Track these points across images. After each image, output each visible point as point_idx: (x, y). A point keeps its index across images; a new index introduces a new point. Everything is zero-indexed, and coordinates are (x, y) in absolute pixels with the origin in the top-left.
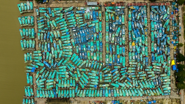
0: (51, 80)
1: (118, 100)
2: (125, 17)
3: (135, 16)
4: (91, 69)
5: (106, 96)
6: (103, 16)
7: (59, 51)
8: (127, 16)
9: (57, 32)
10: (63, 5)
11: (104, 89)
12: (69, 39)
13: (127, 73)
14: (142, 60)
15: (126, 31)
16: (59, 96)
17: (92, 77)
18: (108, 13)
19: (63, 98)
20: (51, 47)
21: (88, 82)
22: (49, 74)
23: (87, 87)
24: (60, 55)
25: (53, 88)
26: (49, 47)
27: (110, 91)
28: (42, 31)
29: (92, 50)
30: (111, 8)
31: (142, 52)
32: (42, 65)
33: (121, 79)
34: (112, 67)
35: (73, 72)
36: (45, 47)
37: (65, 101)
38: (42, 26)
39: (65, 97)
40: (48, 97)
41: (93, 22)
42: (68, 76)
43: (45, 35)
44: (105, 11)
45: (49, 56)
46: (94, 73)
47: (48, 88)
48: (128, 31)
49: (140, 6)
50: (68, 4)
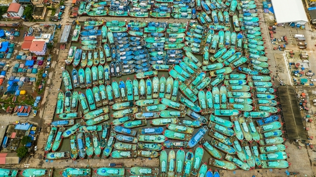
0: (238, 127)
4: (202, 42)
5: (257, 20)
7: (162, 107)
9: (117, 108)
10: (54, 93)
11: (244, 23)
12: (135, 83)
16: (275, 110)
17: (221, 43)
18: (91, 10)
21: (233, 50)
22: (221, 133)
23: (244, 51)
25: (256, 125)
26: (152, 130)
28: (109, 145)
29: (164, 41)
30: (82, 6)
36: (152, 138)
37: (284, 95)
38: (96, 143)
40: (281, 136)
41: (104, 34)
42: (223, 89)
43: (119, 137)
44: (86, 15)
45: (175, 130)
46: (211, 37)
47: (257, 137)
50: (54, 82)
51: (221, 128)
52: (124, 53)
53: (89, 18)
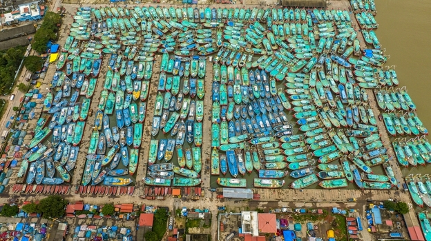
1: (186, 4)
2: (146, 158)
3: (120, 159)
6: (209, 161)
7: (319, 85)
8: (141, 160)
9: (329, 123)
12: (296, 109)
13: (161, 43)
14: (124, 63)
15: (151, 124)
16: (304, 11)
19: (294, 8)
21: (248, 30)
22: (332, 46)
24: (314, 76)
25: (319, 23)
26: (344, 93)
27: (202, 16)
29: (239, 86)
30: (184, 182)
31: (119, 80)
33: (174, 33)
35: (280, 46)
36: (351, 93)
37: (290, 3)
39: (291, 10)
40: (325, 11)
41: (234, 146)
42: (290, 40)
43: (357, 119)
45: (339, 76)
47: (330, 24)
48: (143, 122)
49: (99, 184)
50: (308, 198)
51: (329, 45)
52: (261, 123)
53: (203, 171)
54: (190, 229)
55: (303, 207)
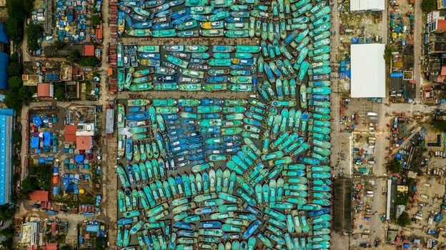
0: (290, 221)
1: (339, 65)
2: (142, 43)
3: (141, 21)
4: (263, 127)
5: (328, 91)
6: (139, 97)
7: (220, 202)
8: (140, 39)
9: (176, 204)
10: (112, 190)
11: (312, 97)
12: (192, 177)
13: (275, 42)
14: (246, 7)
15: (176, 44)
16: (328, 203)
17: (284, 125)
18: (132, 84)
19: (332, 193)
20: (211, 221)
21: (296, 135)
22: (274, 226)
23: (307, 136)
24: (230, 199)
26: (211, 225)
27: (318, 83)
28: (173, 241)
29: (220, 124)
30: (120, 77)
31: (225, 6)
32: (252, 241)
33: (288, 55)
34: (261, 78)
35: (272, 169)
36: (211, 233)
37: (340, 188)
38: (161, 240)
39: (328, 189)
40: (329, 228)
41: (153, 119)
42: (281, 181)
43: (181, 233)
44: (128, 90)
45: (232, 224)
46: (275, 119)
47: (306, 230)
48: (177, 37)
49: (118, 9)
50: (110, 178)
51: (275, 222)
52: (178, 143)
53: (132, 93)
54: (85, 84)
55: (102, 173)
